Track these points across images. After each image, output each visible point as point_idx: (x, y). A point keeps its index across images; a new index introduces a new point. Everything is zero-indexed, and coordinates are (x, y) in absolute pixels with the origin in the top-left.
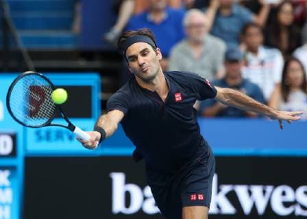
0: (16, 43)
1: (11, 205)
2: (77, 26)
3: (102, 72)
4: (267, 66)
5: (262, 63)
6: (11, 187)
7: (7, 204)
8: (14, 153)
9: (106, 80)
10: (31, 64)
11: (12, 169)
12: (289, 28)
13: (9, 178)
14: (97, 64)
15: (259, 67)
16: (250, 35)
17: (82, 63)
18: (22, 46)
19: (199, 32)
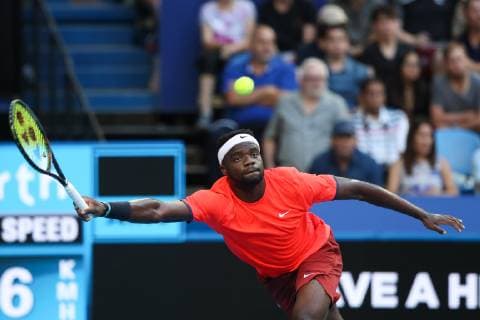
0: (81, 105)
1: (77, 303)
2: (155, 83)
3: (187, 140)
4: (391, 131)
5: (385, 127)
6: (76, 280)
7: (72, 301)
8: (79, 240)
9: (193, 151)
10: (100, 131)
11: (78, 258)
12: (416, 84)
13: (75, 269)
14: (180, 129)
15: (382, 132)
16: (372, 94)
17: (162, 129)
18: (89, 108)
19: (316, 87)
